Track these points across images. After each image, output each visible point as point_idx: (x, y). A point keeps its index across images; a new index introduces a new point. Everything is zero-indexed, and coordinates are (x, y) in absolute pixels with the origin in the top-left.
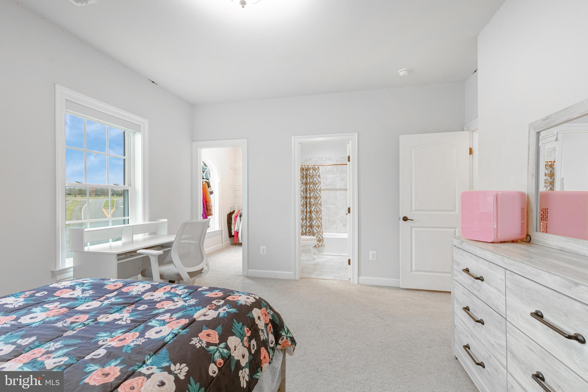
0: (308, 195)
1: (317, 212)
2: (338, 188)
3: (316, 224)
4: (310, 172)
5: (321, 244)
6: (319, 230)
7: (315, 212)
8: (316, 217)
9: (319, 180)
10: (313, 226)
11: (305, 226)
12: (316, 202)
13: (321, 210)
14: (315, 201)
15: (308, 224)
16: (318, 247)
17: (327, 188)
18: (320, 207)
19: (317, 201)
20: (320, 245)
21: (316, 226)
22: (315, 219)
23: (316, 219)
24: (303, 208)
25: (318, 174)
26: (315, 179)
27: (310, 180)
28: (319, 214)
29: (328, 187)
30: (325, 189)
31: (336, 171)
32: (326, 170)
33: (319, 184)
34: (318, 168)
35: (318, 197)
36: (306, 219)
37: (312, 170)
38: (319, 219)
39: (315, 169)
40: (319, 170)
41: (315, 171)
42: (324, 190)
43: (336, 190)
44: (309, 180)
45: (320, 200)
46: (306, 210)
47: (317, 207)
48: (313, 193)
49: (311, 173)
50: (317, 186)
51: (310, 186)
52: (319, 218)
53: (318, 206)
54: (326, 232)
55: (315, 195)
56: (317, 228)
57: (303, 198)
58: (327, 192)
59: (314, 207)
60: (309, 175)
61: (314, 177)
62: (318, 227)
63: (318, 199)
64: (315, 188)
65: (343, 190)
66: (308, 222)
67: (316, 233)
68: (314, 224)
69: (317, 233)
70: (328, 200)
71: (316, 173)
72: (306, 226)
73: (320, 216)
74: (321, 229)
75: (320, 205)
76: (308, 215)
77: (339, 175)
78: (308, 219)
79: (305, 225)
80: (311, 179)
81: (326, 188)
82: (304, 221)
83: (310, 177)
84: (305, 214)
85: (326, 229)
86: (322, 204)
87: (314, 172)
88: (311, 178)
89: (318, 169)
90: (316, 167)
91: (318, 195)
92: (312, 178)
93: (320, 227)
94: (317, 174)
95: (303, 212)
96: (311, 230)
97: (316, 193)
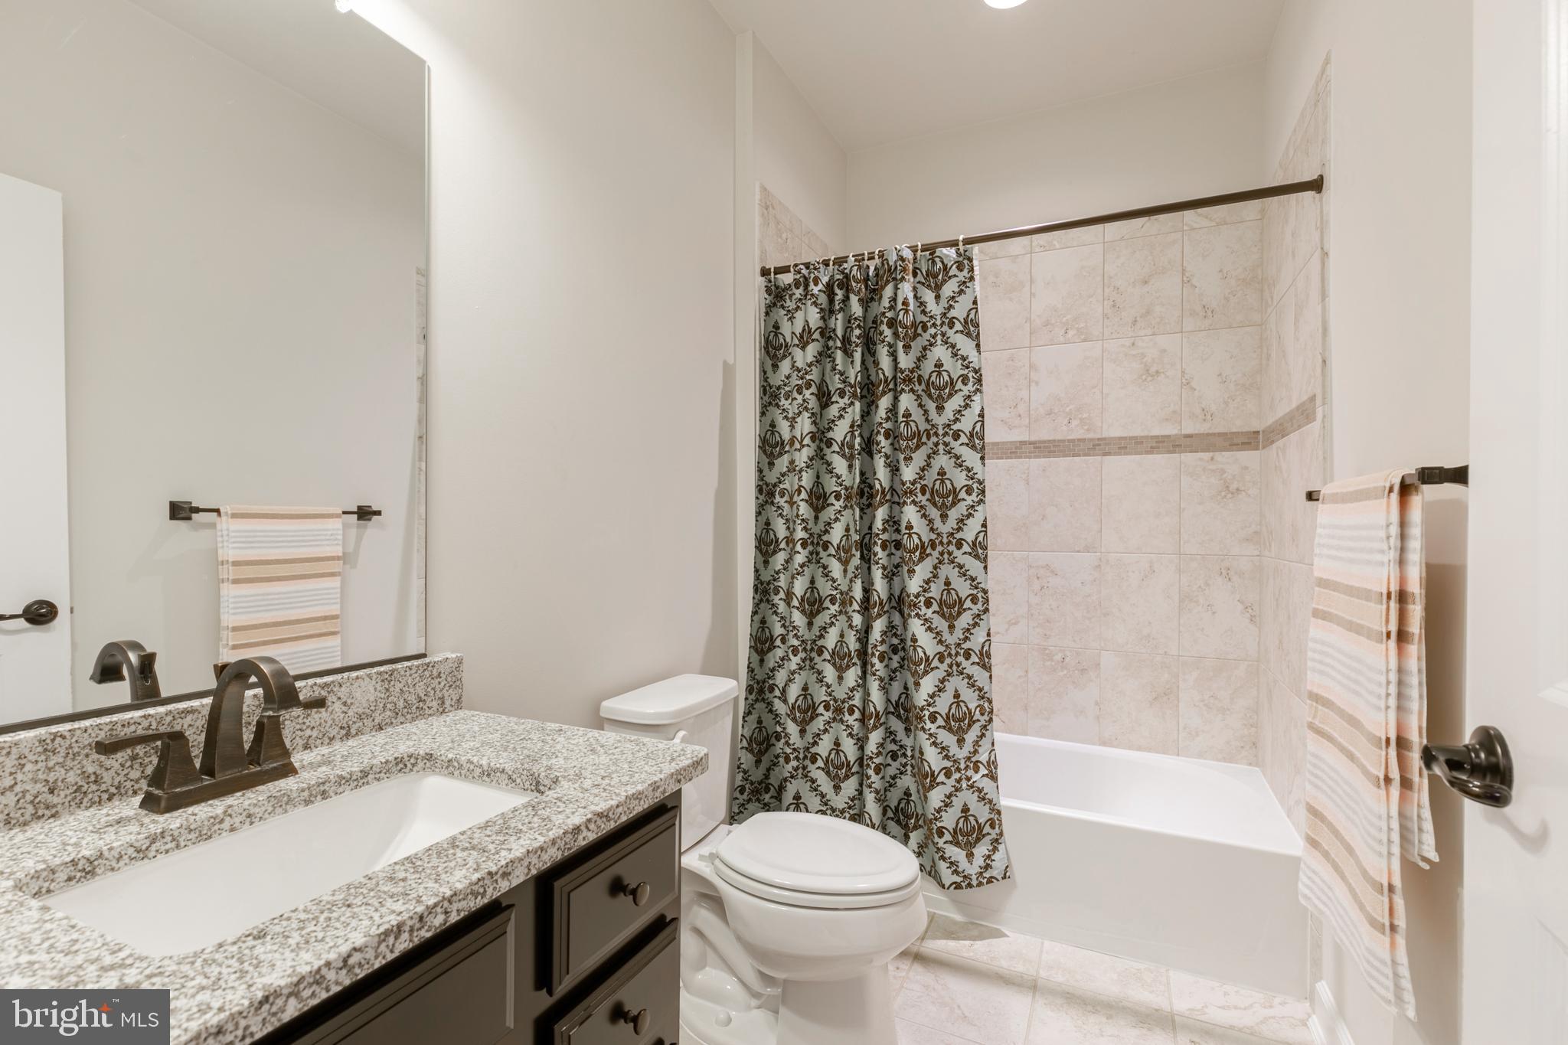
0: (882, 474)
1: (951, 608)
2: (1115, 432)
3: (943, 704)
4: (894, 299)
5: (979, 861)
6: (961, 754)
7: (935, 607)
8: (941, 649)
9: (973, 356)
10: (920, 719)
11: (857, 715)
12: (945, 529)
13: (981, 596)
14: (938, 523)
15: (876, 696)
16: (958, 886)
17: (1033, 439)
18: (974, 566)
19: (952, 523)
20: (973, 870)
21: (940, 722)
22: (936, 663)
23: (944, 667)
24: (845, 571)
25: (959, 311)
26: (940, 352)
27: (895, 360)
28: (965, 620)
29: (1043, 434)
30: (1023, 443)
31: (1105, 316)
32: (1029, 320)
33: (970, 387)
34: (965, 262)
35: (963, 495)
36: (863, 654)
37: (910, 277)
38: (965, 663)
39: (935, 276)
40: (972, 279)
41: (937, 289)
42: (1015, 450)
43: (1101, 447)
44: (885, 363)
45: (979, 517)
46: (867, 591)
47: (947, 571)
48: (919, 458)
49: (905, 303)
50: (953, 404)
51: (896, 399)
52: (967, 656)
53: (961, 559)
54: (1025, 734)
55: (932, 476)
56: (947, 738)
57: (848, 498)
58: (1036, 463)
59: (923, 571)
60: (892, 323)
61: (927, 336)
62: (959, 723)
63: (961, 509)
64: (940, 421)
65: (1152, 450)
66: (874, 686)
67: (941, 778)
68: (921, 697)
69: (948, 775)
70: (1044, 517)
71: (944, 303)
72: (863, 713)
73: (978, 637)
74: (985, 744)
75: (979, 550)
76: (879, 626)
77: (1128, 342)
78: (875, 660)
79: (857, 701)
80: (907, 347)
81: (1025, 437)
82: (852, 676)
83: (896, 335)
84: (857, 620)
85: (1026, 708)
86: (990, 543)
87: (928, 296)
88: (901, 345)
89: (960, 268)
90: (950, 253)
91: (960, 479)
92: (917, 345)
93: (972, 723)
94: (952, 313)
95: (843, 603)
96: (908, 742)
97: (942, 461)
